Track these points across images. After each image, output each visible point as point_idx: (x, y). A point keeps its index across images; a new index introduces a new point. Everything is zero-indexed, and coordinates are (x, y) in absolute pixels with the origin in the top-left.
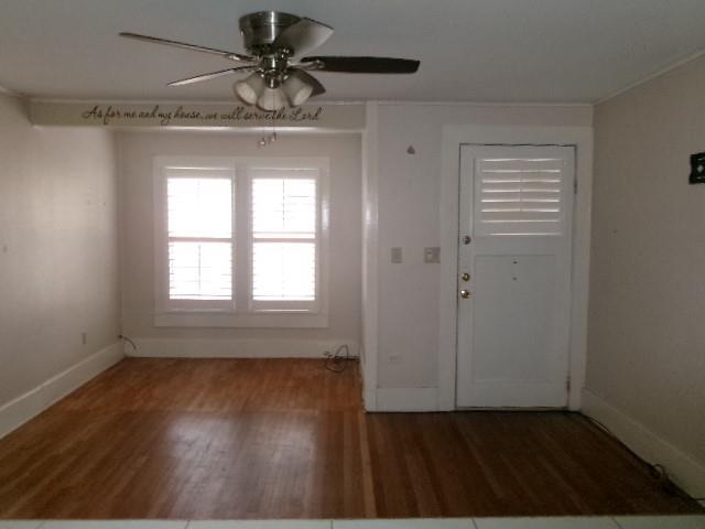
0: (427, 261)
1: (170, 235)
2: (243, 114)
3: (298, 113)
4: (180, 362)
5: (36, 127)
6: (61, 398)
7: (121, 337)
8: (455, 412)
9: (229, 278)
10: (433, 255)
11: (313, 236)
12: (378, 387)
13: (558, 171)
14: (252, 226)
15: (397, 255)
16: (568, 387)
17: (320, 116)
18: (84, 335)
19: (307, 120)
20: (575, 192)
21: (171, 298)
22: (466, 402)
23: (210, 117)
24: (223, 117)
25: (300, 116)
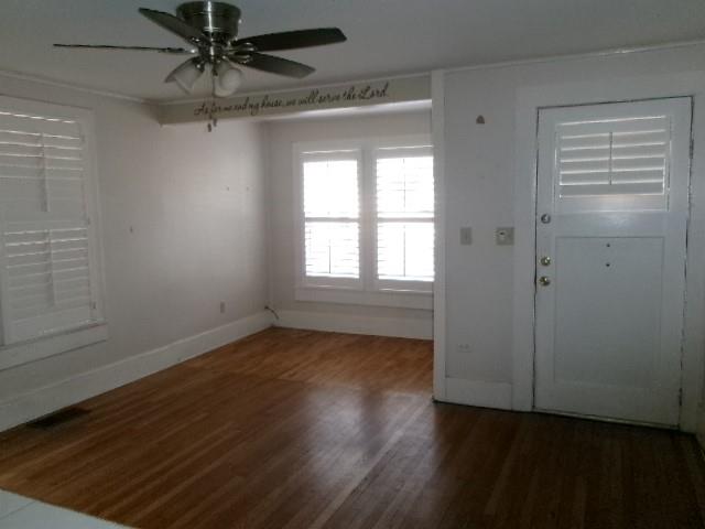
0: (500, 243)
1: (306, 216)
2: (318, 98)
3: (367, 90)
4: (314, 334)
5: (165, 126)
6: (193, 356)
7: (267, 308)
8: (533, 414)
9: (356, 258)
10: (506, 236)
11: (432, 216)
12: (447, 376)
13: (662, 130)
14: (376, 206)
15: (466, 236)
16: (681, 403)
17: (387, 92)
18: (222, 305)
19: (375, 98)
20: (691, 154)
21: (308, 274)
22: (545, 404)
23: (289, 104)
24: (302, 102)
25: (369, 93)
